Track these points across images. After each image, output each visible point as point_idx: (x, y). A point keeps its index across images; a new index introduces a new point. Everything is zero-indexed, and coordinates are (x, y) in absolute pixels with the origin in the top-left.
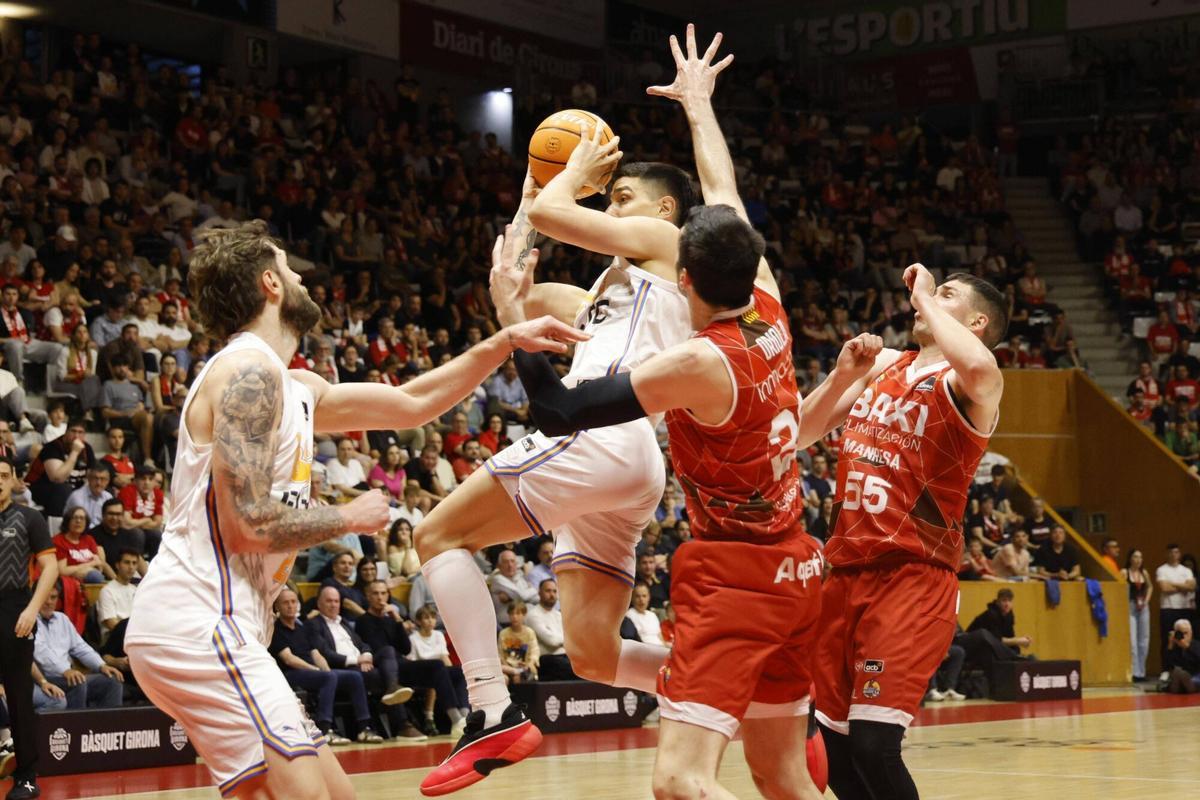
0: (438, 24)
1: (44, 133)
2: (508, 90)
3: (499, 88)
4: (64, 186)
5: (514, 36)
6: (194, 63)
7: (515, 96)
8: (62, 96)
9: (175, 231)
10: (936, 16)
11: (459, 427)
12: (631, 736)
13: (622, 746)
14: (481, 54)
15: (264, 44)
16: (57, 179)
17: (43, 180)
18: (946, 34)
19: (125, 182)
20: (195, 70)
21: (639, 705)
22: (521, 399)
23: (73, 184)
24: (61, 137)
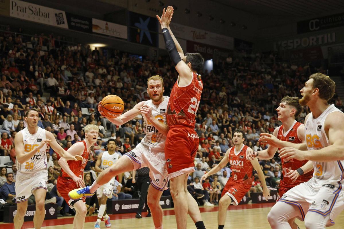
0: (195, 46)
1: (109, 72)
2: (211, 60)
3: (210, 59)
4: (113, 84)
5: (213, 47)
6: (140, 55)
7: (213, 61)
8: (112, 64)
9: (138, 94)
10: (313, 39)
11: (202, 137)
12: (245, 206)
13: (243, 208)
14: (205, 52)
15: (156, 51)
16: (112, 82)
17: (108, 83)
18: (315, 44)
19: (126, 83)
20: (141, 57)
21: (247, 199)
22: (216, 129)
23: (115, 83)
24: (111, 73)
